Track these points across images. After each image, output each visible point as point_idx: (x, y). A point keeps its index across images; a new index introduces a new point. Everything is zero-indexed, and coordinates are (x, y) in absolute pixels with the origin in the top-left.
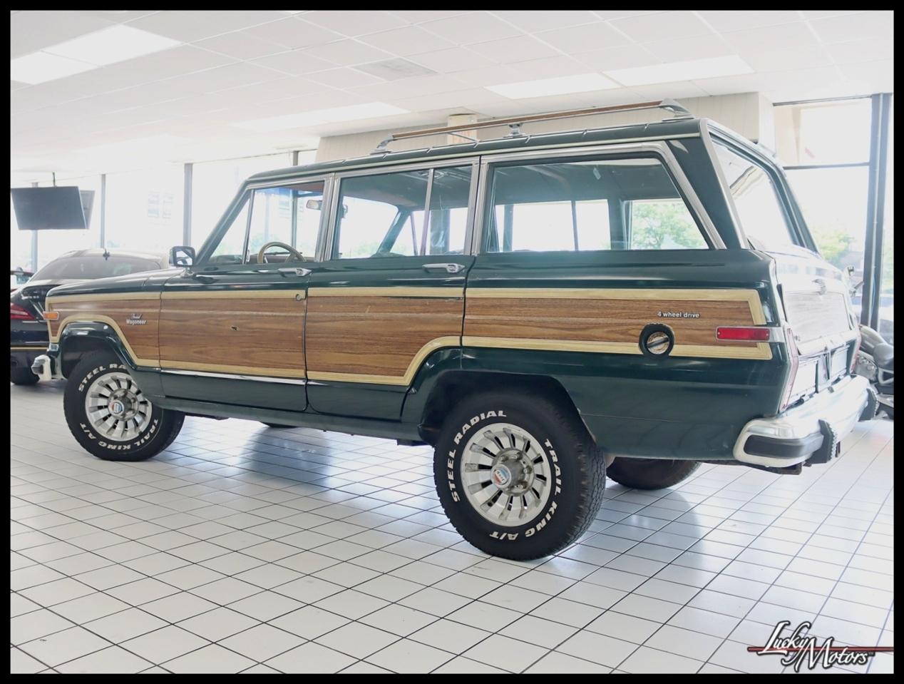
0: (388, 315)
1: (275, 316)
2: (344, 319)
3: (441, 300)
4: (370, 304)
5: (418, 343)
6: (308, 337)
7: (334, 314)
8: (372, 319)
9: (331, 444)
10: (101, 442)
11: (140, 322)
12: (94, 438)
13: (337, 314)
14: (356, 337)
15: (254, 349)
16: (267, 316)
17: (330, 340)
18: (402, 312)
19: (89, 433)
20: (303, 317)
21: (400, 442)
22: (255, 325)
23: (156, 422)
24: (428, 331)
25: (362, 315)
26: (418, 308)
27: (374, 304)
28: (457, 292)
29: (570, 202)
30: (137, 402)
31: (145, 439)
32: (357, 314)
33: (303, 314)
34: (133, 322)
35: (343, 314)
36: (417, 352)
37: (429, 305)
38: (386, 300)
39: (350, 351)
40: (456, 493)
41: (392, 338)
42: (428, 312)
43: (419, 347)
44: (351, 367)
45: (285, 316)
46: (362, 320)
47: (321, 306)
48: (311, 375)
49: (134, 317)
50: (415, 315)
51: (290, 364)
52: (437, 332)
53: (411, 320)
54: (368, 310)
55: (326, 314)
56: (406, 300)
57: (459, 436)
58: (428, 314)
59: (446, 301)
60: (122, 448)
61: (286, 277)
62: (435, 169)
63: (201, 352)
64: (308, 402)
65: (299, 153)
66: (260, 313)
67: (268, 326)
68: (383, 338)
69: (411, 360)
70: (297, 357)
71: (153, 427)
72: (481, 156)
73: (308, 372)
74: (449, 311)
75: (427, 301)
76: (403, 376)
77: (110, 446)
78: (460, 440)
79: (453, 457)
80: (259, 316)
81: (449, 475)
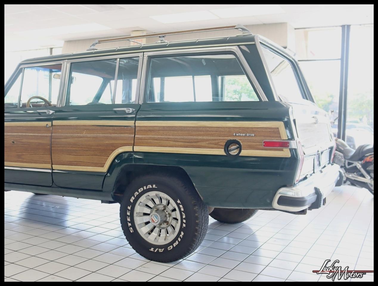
0: (95, 135)
1: (35, 136)
2: (73, 137)
3: (123, 127)
4: (86, 129)
5: (111, 150)
6: (53, 147)
7: (66, 135)
8: (87, 137)
9: (68, 203)
13: (68, 135)
14: (78, 147)
15: (24, 153)
16: (31, 136)
17: (64, 148)
18: (102, 134)
20: (50, 136)
21: (103, 202)
22: (24, 141)
24: (116, 144)
25: (82, 135)
26: (111, 131)
27: (88, 129)
28: (131, 123)
29: (192, 76)
32: (79, 135)
33: (50, 135)
35: (72, 135)
36: (110, 155)
37: (116, 130)
38: (94, 127)
39: (75, 154)
40: (131, 228)
41: (97, 147)
42: (116, 134)
43: (111, 152)
44: (76, 162)
45: (40, 136)
46: (81, 138)
47: (60, 131)
48: (54, 167)
50: (109, 135)
52: (121, 144)
53: (107, 138)
54: (85, 133)
55: (62, 135)
56: (104, 127)
57: (133, 198)
58: (116, 135)
59: (125, 128)
61: (41, 115)
62: (120, 59)
64: (53, 182)
65: (53, 49)
66: (27, 134)
67: (31, 141)
68: (93, 147)
69: (107, 159)
70: (47, 158)
72: (144, 52)
73: (53, 165)
74: (127, 133)
75: (116, 128)
76: (103, 167)
78: (133, 200)
79: (130, 209)
80: (27, 135)
81: (128, 219)
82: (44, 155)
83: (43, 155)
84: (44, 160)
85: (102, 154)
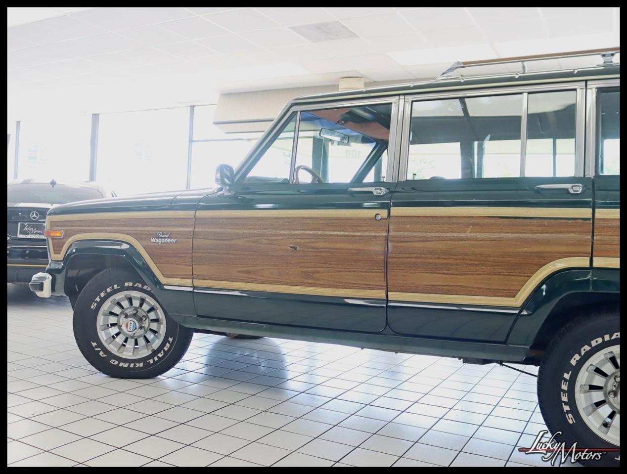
0: (496, 235)
1: (348, 236)
2: (439, 239)
3: (563, 221)
4: (472, 224)
5: (536, 264)
7: (425, 234)
8: (477, 240)
10: (113, 360)
11: (169, 240)
12: (105, 356)
13: (429, 235)
14: (455, 257)
15: (320, 269)
16: (337, 236)
17: (419, 260)
18: (512, 233)
19: (99, 351)
20: (385, 236)
22: (321, 245)
23: (171, 340)
24: (548, 252)
25: (463, 235)
26: (534, 228)
27: (477, 224)
28: (586, 212)
30: (147, 320)
31: (158, 357)
32: (455, 235)
33: (385, 234)
34: (160, 241)
35: (438, 234)
36: (533, 274)
37: (548, 226)
38: (493, 221)
39: (446, 272)
40: (570, 415)
41: (501, 259)
42: (547, 233)
43: (536, 267)
44: (446, 287)
45: (361, 236)
46: (462, 240)
47: (408, 226)
48: (392, 296)
49: (161, 236)
50: (530, 236)
51: (367, 285)
52: (560, 253)
53: (526, 241)
54: (469, 230)
55: (415, 234)
56: (518, 220)
57: (577, 357)
58: (547, 235)
59: (570, 221)
60: (135, 365)
62: (529, 93)
63: (248, 272)
64: (387, 324)
66: (327, 233)
67: (339, 246)
68: (491, 259)
69: (526, 281)
70: (378, 277)
71: (168, 345)
72: (586, 81)
73: (389, 293)
74: (573, 232)
75: (546, 222)
76: (514, 297)
77: (121, 364)
78: (577, 361)
79: (568, 379)
80: (326, 235)
81: (562, 397)
82: (369, 272)
83: (367, 274)
84: (367, 283)
85: (513, 271)
